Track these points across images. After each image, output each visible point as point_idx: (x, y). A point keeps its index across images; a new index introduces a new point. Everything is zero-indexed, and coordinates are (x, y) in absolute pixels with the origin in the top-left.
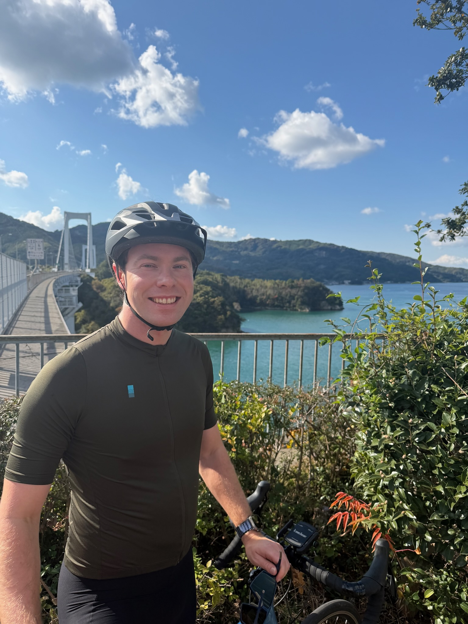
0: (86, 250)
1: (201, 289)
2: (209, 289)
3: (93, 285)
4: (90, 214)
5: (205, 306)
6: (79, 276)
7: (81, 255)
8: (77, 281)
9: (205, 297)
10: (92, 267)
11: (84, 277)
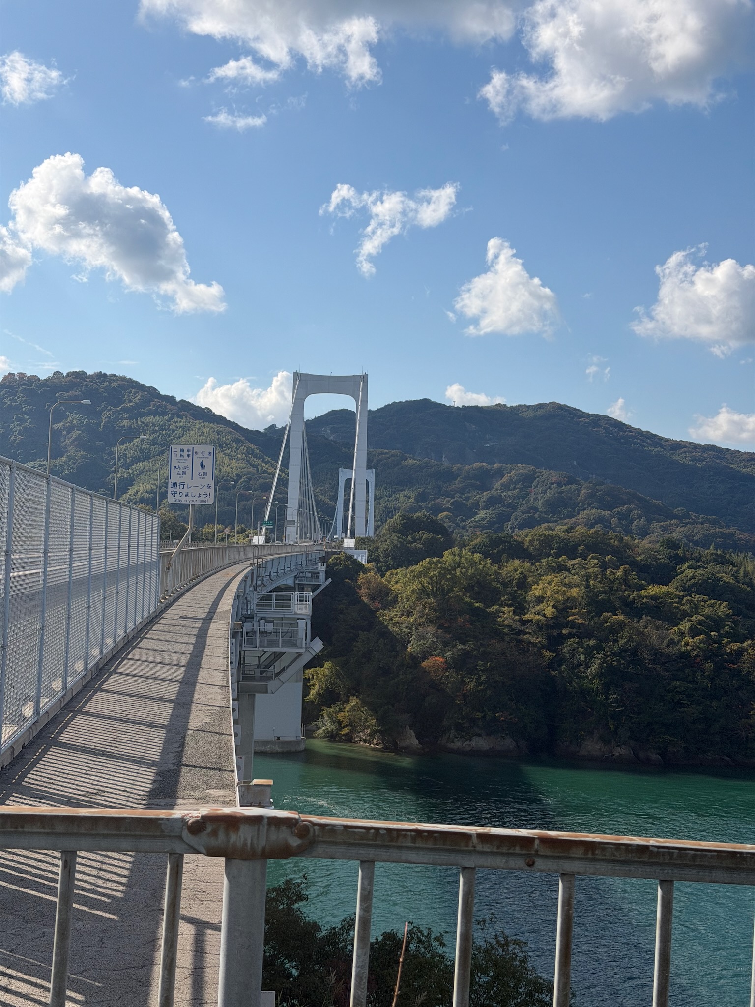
0: (348, 482)
1: (696, 609)
2: (723, 609)
3: (360, 587)
4: (364, 378)
5: (709, 666)
6: (324, 559)
7: (335, 498)
8: (316, 575)
9: (709, 636)
10: (360, 532)
11: (337, 562)
